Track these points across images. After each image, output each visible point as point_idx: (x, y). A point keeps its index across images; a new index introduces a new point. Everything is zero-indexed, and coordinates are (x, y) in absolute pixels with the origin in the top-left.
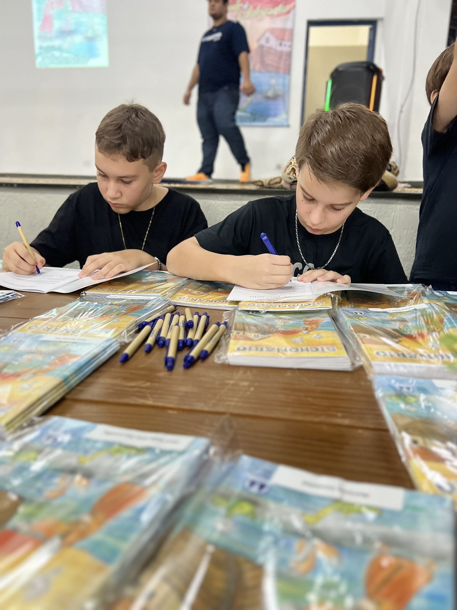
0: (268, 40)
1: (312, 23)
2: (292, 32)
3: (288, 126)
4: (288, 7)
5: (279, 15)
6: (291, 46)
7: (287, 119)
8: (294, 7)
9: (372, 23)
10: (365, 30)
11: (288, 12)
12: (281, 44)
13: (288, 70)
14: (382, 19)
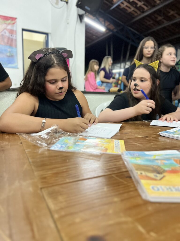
0: (5, 33)
1: (23, 30)
2: (16, 32)
3: (18, 68)
4: (13, 22)
5: (9, 24)
6: (16, 37)
7: (17, 66)
8: (16, 22)
9: (47, 34)
10: (44, 36)
11: (14, 24)
12: (11, 36)
13: (16, 46)
14: (50, 33)
